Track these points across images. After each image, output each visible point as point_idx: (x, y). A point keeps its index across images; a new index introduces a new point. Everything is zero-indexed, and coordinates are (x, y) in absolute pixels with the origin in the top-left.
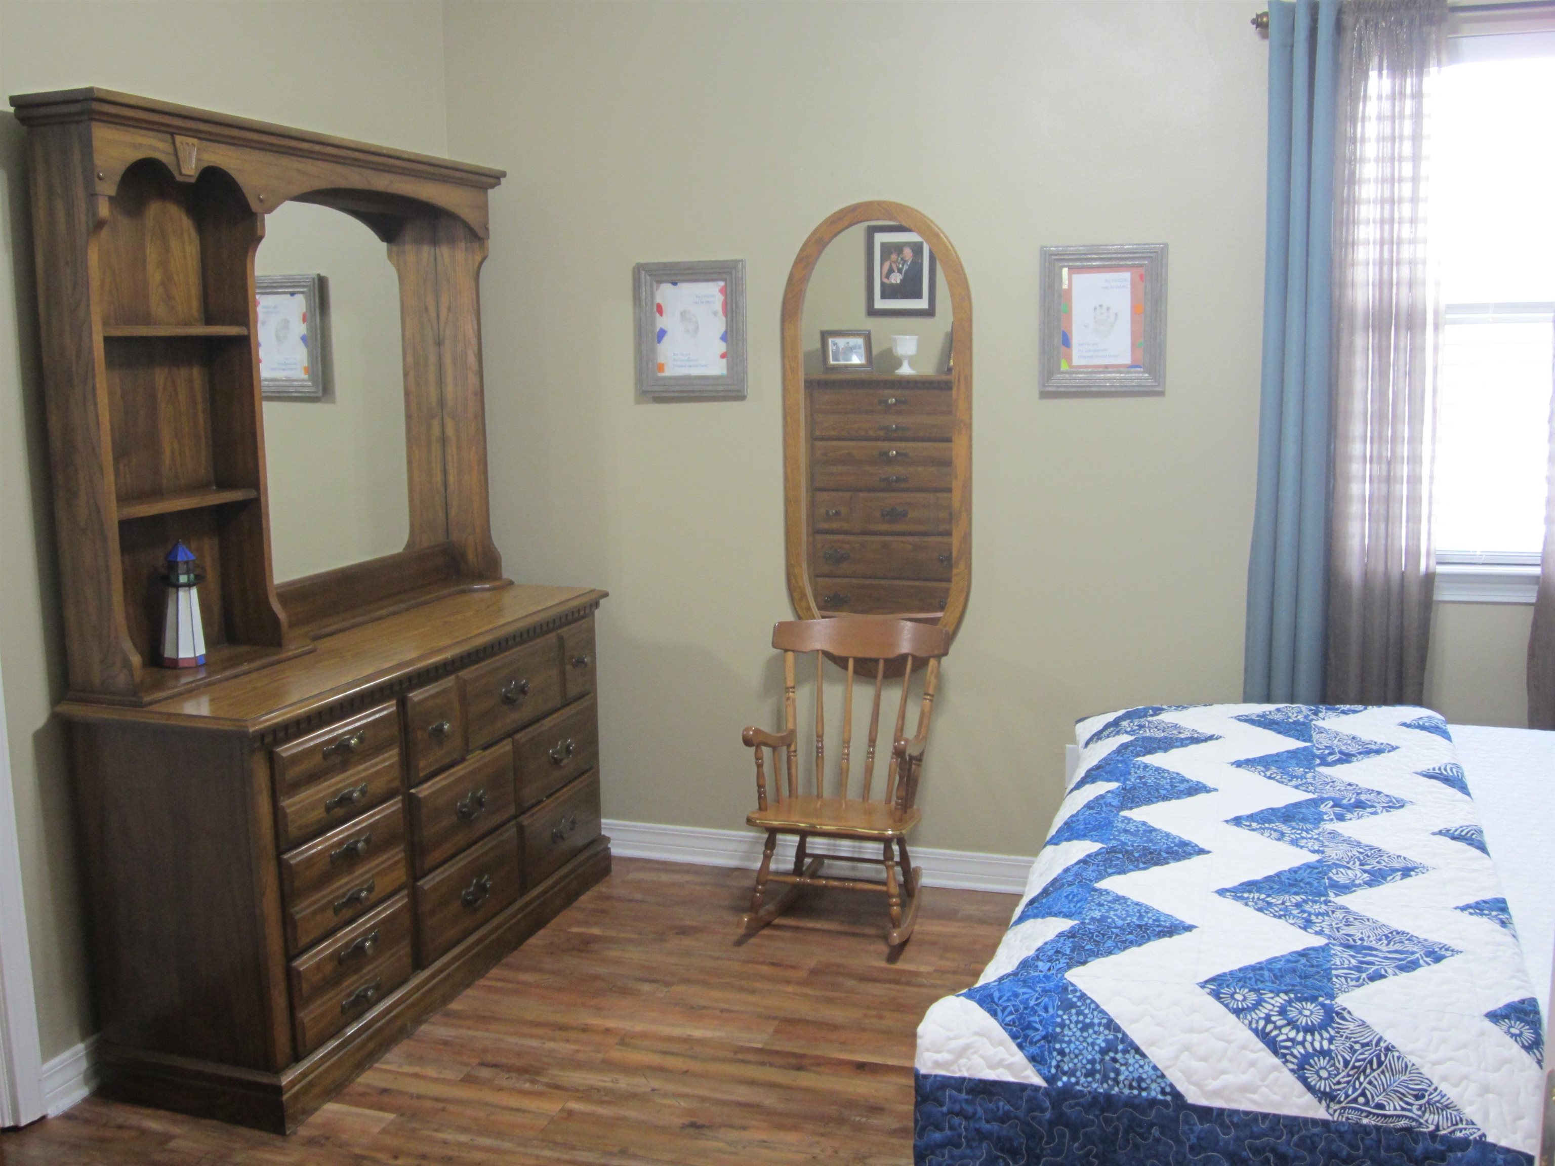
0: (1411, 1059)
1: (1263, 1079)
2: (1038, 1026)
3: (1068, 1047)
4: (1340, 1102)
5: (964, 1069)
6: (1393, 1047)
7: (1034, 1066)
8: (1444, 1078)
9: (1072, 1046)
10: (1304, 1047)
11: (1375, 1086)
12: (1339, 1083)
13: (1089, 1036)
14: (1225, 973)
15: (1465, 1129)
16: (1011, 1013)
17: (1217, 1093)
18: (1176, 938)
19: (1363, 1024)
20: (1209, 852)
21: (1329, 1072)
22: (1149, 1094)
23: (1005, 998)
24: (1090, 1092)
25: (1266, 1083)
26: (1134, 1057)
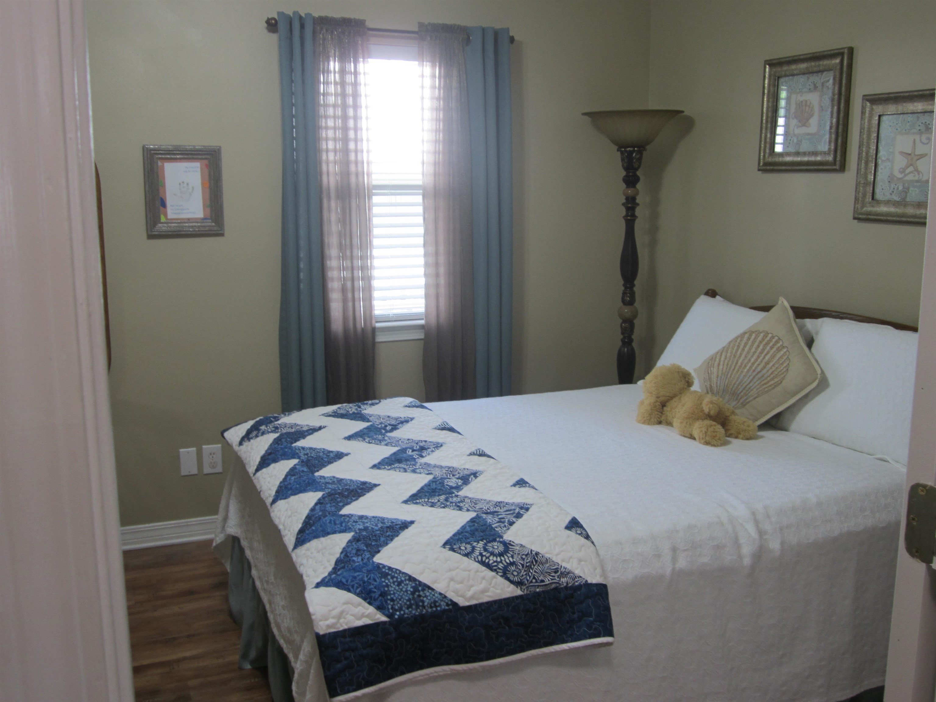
0: (547, 556)
1: (490, 584)
2: (375, 590)
3: (395, 596)
4: (526, 584)
5: (344, 625)
6: (538, 552)
7: (380, 612)
8: (563, 561)
9: (397, 595)
10: (503, 564)
11: (537, 573)
12: (523, 576)
13: (403, 587)
14: (449, 539)
15: (578, 581)
16: (357, 588)
17: (472, 597)
18: (410, 528)
19: (521, 546)
20: (379, 485)
21: (517, 572)
22: (441, 608)
23: (350, 581)
24: (412, 616)
25: (492, 585)
26: (428, 592)
